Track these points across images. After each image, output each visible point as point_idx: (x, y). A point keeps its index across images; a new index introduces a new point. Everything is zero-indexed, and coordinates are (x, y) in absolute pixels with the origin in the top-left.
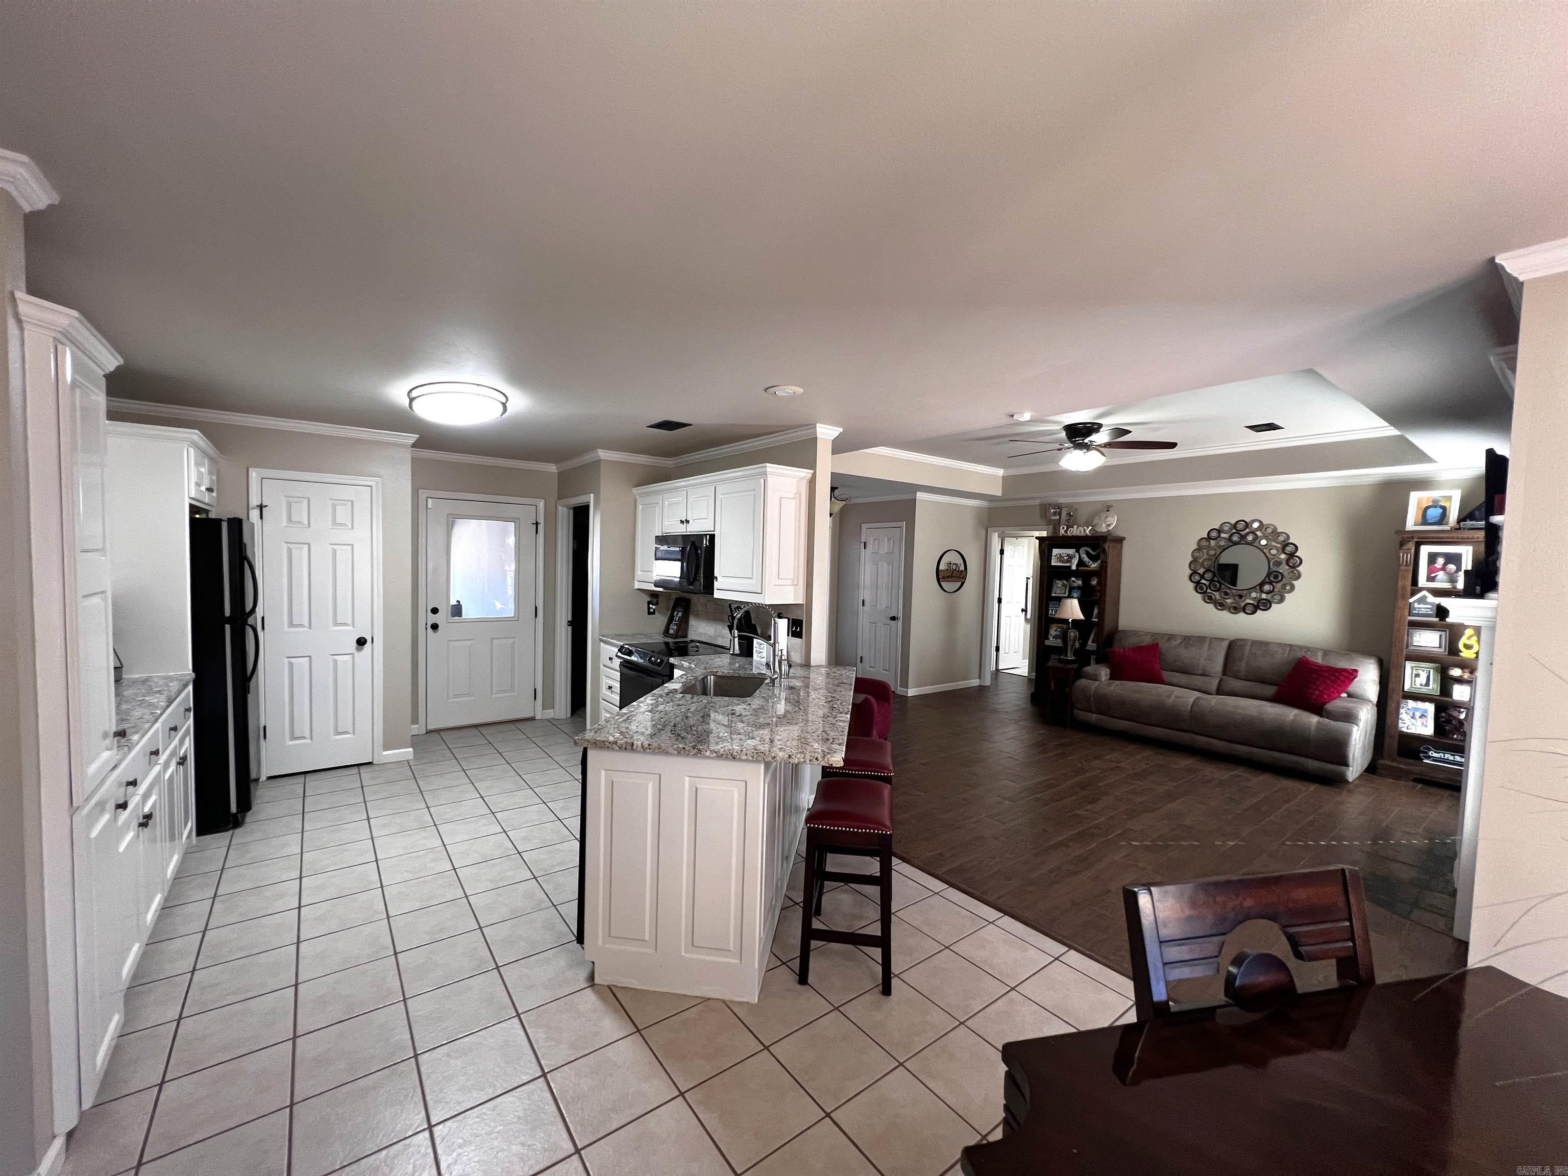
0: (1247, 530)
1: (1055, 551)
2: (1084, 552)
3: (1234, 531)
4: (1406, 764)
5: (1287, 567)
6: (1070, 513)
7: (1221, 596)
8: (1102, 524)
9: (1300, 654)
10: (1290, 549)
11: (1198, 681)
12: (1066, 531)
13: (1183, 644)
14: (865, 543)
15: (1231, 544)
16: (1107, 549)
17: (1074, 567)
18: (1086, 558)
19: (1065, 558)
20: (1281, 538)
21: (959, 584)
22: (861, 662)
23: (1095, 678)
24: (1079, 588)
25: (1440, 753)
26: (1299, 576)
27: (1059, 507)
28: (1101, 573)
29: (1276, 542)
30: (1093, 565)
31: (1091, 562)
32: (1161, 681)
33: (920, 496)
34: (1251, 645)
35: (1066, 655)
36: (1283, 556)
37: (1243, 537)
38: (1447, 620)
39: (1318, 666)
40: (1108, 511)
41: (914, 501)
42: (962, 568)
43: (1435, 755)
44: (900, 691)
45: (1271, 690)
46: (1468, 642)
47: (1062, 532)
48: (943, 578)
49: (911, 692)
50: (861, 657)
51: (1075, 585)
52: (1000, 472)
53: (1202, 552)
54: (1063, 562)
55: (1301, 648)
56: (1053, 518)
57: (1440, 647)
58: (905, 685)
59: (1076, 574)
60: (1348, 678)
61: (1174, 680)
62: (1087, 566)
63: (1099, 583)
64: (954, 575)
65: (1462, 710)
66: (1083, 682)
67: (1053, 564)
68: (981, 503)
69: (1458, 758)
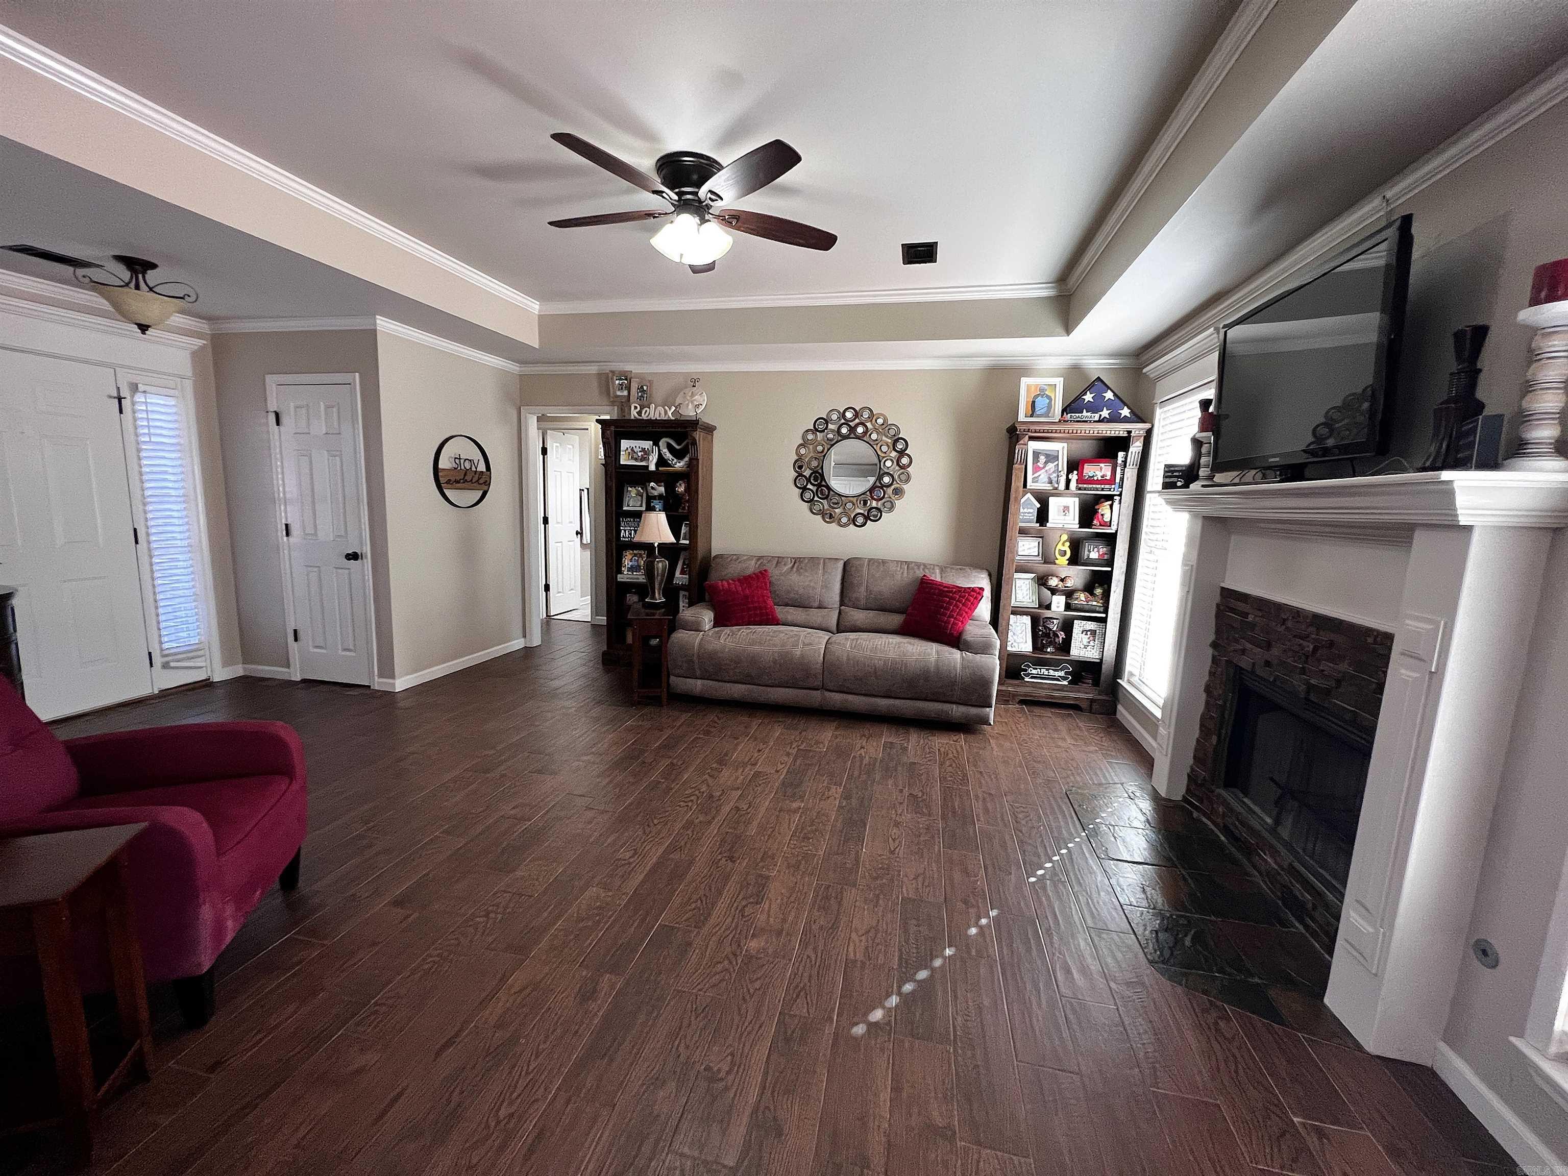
0: (857, 421)
1: (625, 444)
2: (665, 445)
3: (843, 421)
4: (1012, 685)
5: (897, 468)
6: (642, 387)
7: (830, 506)
8: (688, 405)
9: (920, 573)
10: (900, 446)
11: (815, 616)
12: (639, 413)
13: (795, 569)
14: (277, 415)
15: (840, 438)
16: (697, 439)
17: (652, 467)
18: (668, 455)
19: (640, 454)
20: (892, 432)
21: (480, 493)
22: (296, 640)
23: (696, 627)
24: (660, 497)
25: (1036, 669)
26: (908, 479)
27: (626, 377)
28: (690, 476)
29: (887, 437)
30: (678, 464)
31: (675, 460)
32: (774, 621)
33: (384, 325)
34: (868, 565)
35: (653, 597)
36: (894, 454)
37: (852, 430)
38: (1048, 525)
39: (945, 587)
40: (694, 386)
41: (374, 333)
42: (482, 467)
43: (1034, 672)
44: (379, 683)
45: (896, 620)
46: (1063, 548)
47: (634, 414)
48: (448, 482)
49: (401, 684)
50: (295, 631)
51: (656, 493)
52: (535, 306)
53: (808, 448)
54: (636, 460)
55: (918, 565)
56: (619, 393)
57: (1039, 555)
58: (389, 672)
59: (656, 477)
60: (976, 598)
61: (790, 618)
62: (669, 466)
63: (688, 489)
64: (468, 478)
65: (1055, 621)
66: (680, 636)
67: (623, 462)
68: (506, 364)
69: (1052, 672)
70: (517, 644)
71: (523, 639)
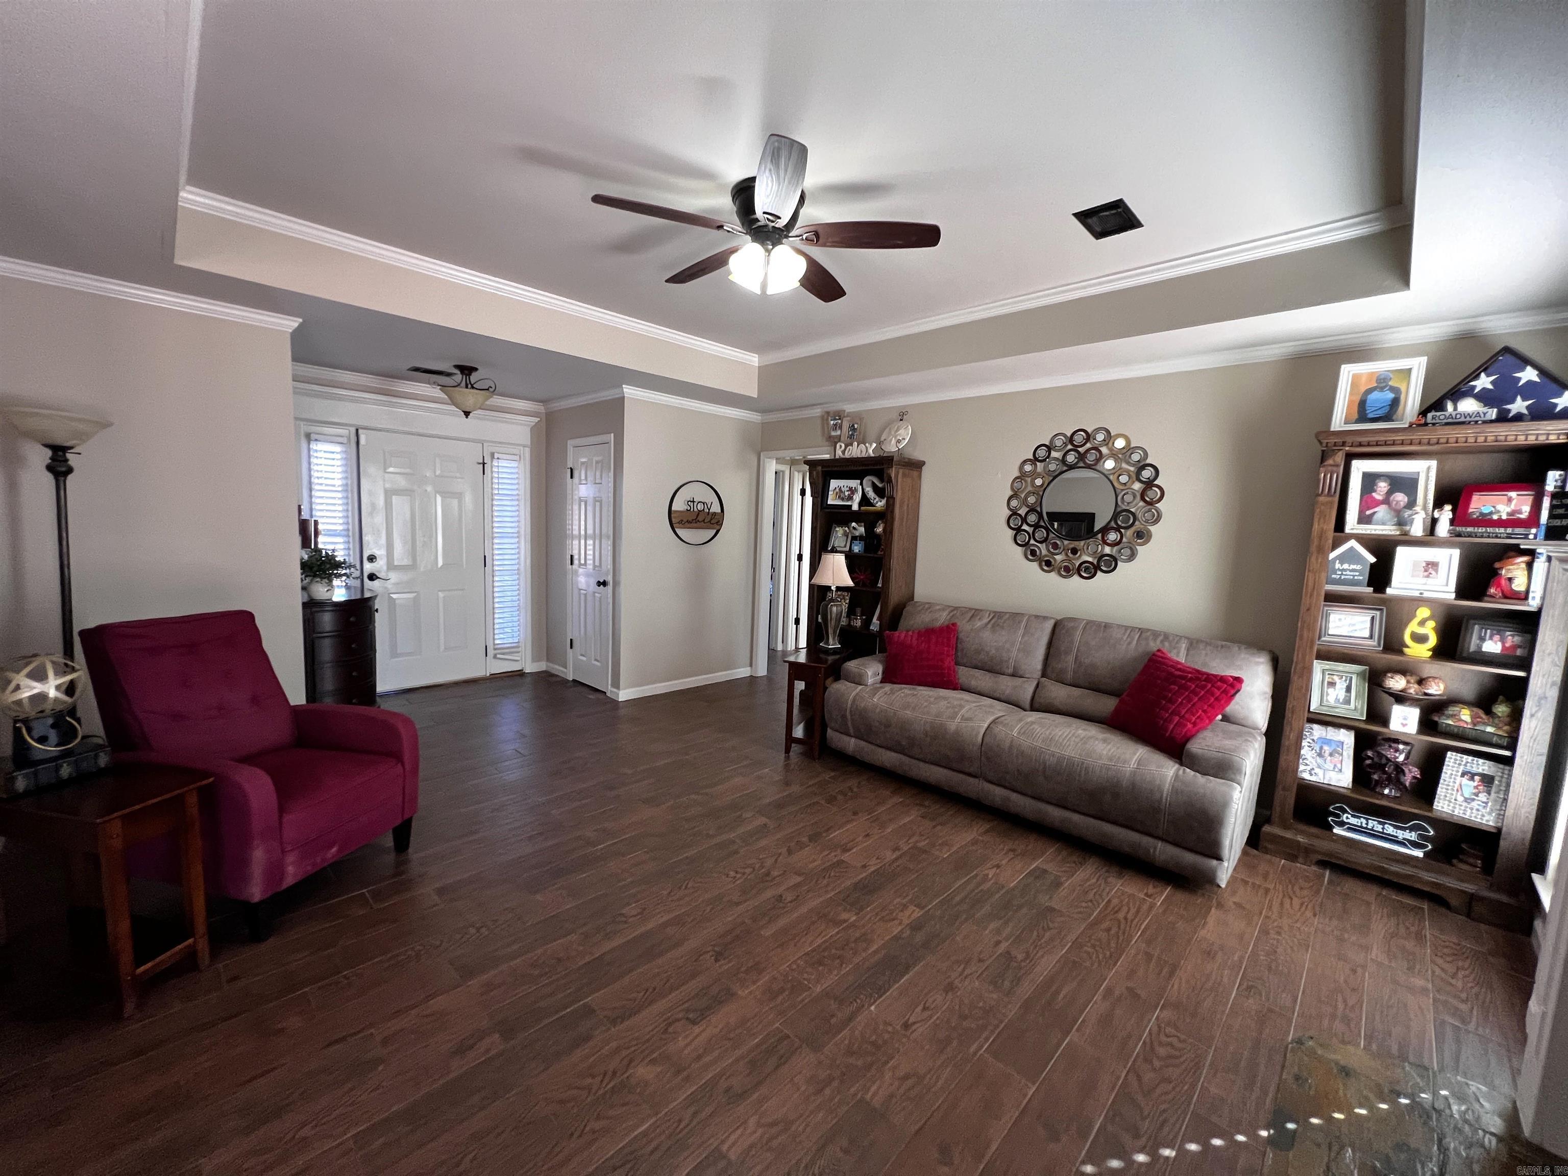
0: (1088, 445)
1: (834, 484)
2: (870, 483)
3: (1070, 447)
4: (1310, 835)
5: (1142, 504)
6: (853, 426)
7: (1049, 551)
8: (891, 440)
9: (1154, 646)
10: (1147, 474)
11: (1006, 685)
12: (843, 452)
13: (990, 626)
14: (572, 470)
15: (1065, 468)
16: (893, 476)
17: (855, 507)
18: (871, 494)
19: (847, 493)
20: (1136, 457)
21: (713, 532)
22: (571, 647)
23: (858, 680)
24: (861, 538)
25: (1359, 817)
26: (1157, 519)
27: (839, 415)
28: (885, 516)
29: (1128, 463)
30: (879, 503)
31: (877, 499)
32: (951, 684)
33: (629, 391)
34: (1085, 628)
35: (827, 643)
36: (1137, 486)
37: (1082, 457)
38: (1389, 591)
39: (1180, 670)
40: (901, 420)
41: (622, 399)
42: (716, 508)
43: (1353, 821)
44: (610, 690)
45: (1108, 704)
46: (1421, 631)
47: (839, 453)
48: (681, 522)
49: (624, 695)
50: (571, 640)
51: (857, 533)
52: (754, 360)
53: (1026, 481)
54: (843, 499)
55: (1155, 634)
56: (833, 433)
57: (1371, 637)
58: (616, 684)
59: (857, 517)
60: (1225, 692)
61: (974, 683)
62: (872, 505)
63: (884, 530)
64: (700, 518)
65: (1401, 747)
67: (830, 502)
68: (745, 415)
69: (1390, 830)
70: (743, 672)
71: (749, 668)
